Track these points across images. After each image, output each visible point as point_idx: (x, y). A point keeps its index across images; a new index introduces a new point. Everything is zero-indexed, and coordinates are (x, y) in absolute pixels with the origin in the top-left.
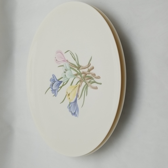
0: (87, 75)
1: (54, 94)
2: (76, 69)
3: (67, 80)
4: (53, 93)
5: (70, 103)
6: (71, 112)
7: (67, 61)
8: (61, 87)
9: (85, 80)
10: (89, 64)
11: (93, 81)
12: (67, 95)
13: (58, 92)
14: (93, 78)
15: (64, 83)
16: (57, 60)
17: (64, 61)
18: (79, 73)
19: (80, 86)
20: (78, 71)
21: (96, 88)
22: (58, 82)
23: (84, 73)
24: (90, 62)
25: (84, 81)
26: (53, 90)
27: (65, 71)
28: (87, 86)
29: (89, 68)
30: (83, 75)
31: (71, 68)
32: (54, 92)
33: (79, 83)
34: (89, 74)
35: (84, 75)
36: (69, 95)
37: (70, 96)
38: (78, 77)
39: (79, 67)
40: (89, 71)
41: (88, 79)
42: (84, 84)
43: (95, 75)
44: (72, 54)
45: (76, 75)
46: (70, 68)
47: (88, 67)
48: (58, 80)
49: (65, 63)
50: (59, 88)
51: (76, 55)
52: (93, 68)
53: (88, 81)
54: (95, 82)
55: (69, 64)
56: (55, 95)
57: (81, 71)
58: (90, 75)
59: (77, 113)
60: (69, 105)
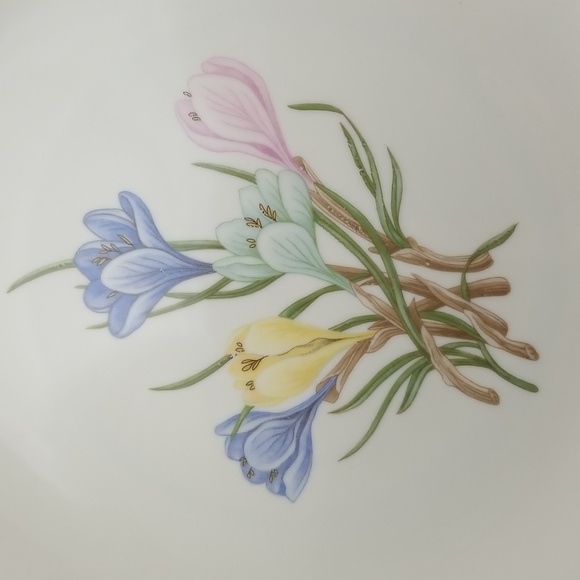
0: (446, 310)
1: (102, 318)
2: (365, 244)
3: (261, 274)
4: (94, 309)
5: (248, 413)
6: (244, 461)
7: (299, 163)
8: (191, 299)
9: (419, 331)
10: (480, 259)
11: (476, 352)
12: (236, 363)
13: (148, 314)
14: (484, 342)
15: (226, 281)
16: (195, 117)
17: (268, 152)
18: (380, 274)
19: (362, 347)
20: (377, 259)
21: (491, 398)
22: (169, 260)
23: (418, 286)
24: (494, 253)
25: (408, 332)
26: (94, 289)
27: (256, 214)
28: (420, 364)
29: (473, 278)
30: (409, 297)
31: (317, 217)
32: (102, 301)
33: (362, 330)
34: (463, 307)
35: (419, 298)
36: (253, 364)
37: (261, 376)
38: (369, 297)
39: (393, 242)
40: (469, 292)
41: (444, 333)
42: (401, 345)
43: (504, 329)
44: (354, 139)
45: (352, 276)
46: (308, 215)
47: (465, 270)
48: (172, 248)
49: (275, 168)
50: (164, 292)
51: (395, 165)
52: (502, 289)
53: (442, 341)
54: (488, 363)
55: (310, 193)
56: (117, 328)
57: (405, 270)
58: (466, 318)
59: (289, 478)
60: (237, 420)
